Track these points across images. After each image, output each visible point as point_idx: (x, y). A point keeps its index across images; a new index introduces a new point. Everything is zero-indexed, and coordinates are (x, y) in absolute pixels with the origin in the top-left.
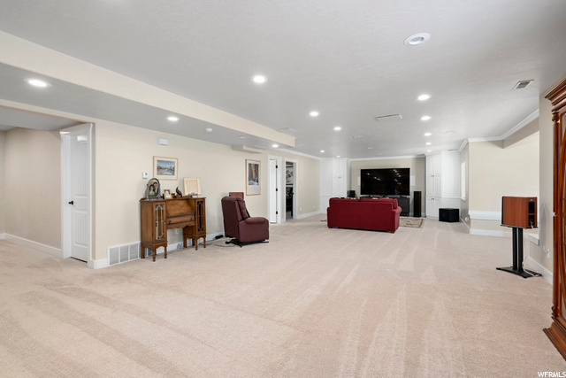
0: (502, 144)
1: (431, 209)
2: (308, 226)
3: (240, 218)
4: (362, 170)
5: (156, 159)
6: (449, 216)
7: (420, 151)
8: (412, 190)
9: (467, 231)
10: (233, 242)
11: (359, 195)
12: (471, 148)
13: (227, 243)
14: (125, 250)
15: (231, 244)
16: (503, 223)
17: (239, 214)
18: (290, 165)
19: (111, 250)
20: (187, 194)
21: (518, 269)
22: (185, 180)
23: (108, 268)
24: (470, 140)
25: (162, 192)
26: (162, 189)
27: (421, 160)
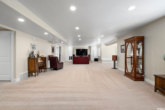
0: (107, 45)
1: (92, 59)
2: (67, 64)
3: (57, 62)
4: (76, 49)
5: (32, 44)
6: (96, 60)
7: (90, 45)
8: (88, 54)
9: (102, 63)
10: (53, 69)
11: (76, 56)
12: (102, 45)
13: (52, 70)
14: (24, 74)
15: (53, 70)
16: (112, 60)
17: (57, 61)
18: (60, 47)
19: (21, 75)
20: (40, 56)
21: (115, 68)
22: (39, 51)
23: (19, 81)
24: (102, 44)
25: (34, 55)
26: (34, 54)
27: (90, 47)
